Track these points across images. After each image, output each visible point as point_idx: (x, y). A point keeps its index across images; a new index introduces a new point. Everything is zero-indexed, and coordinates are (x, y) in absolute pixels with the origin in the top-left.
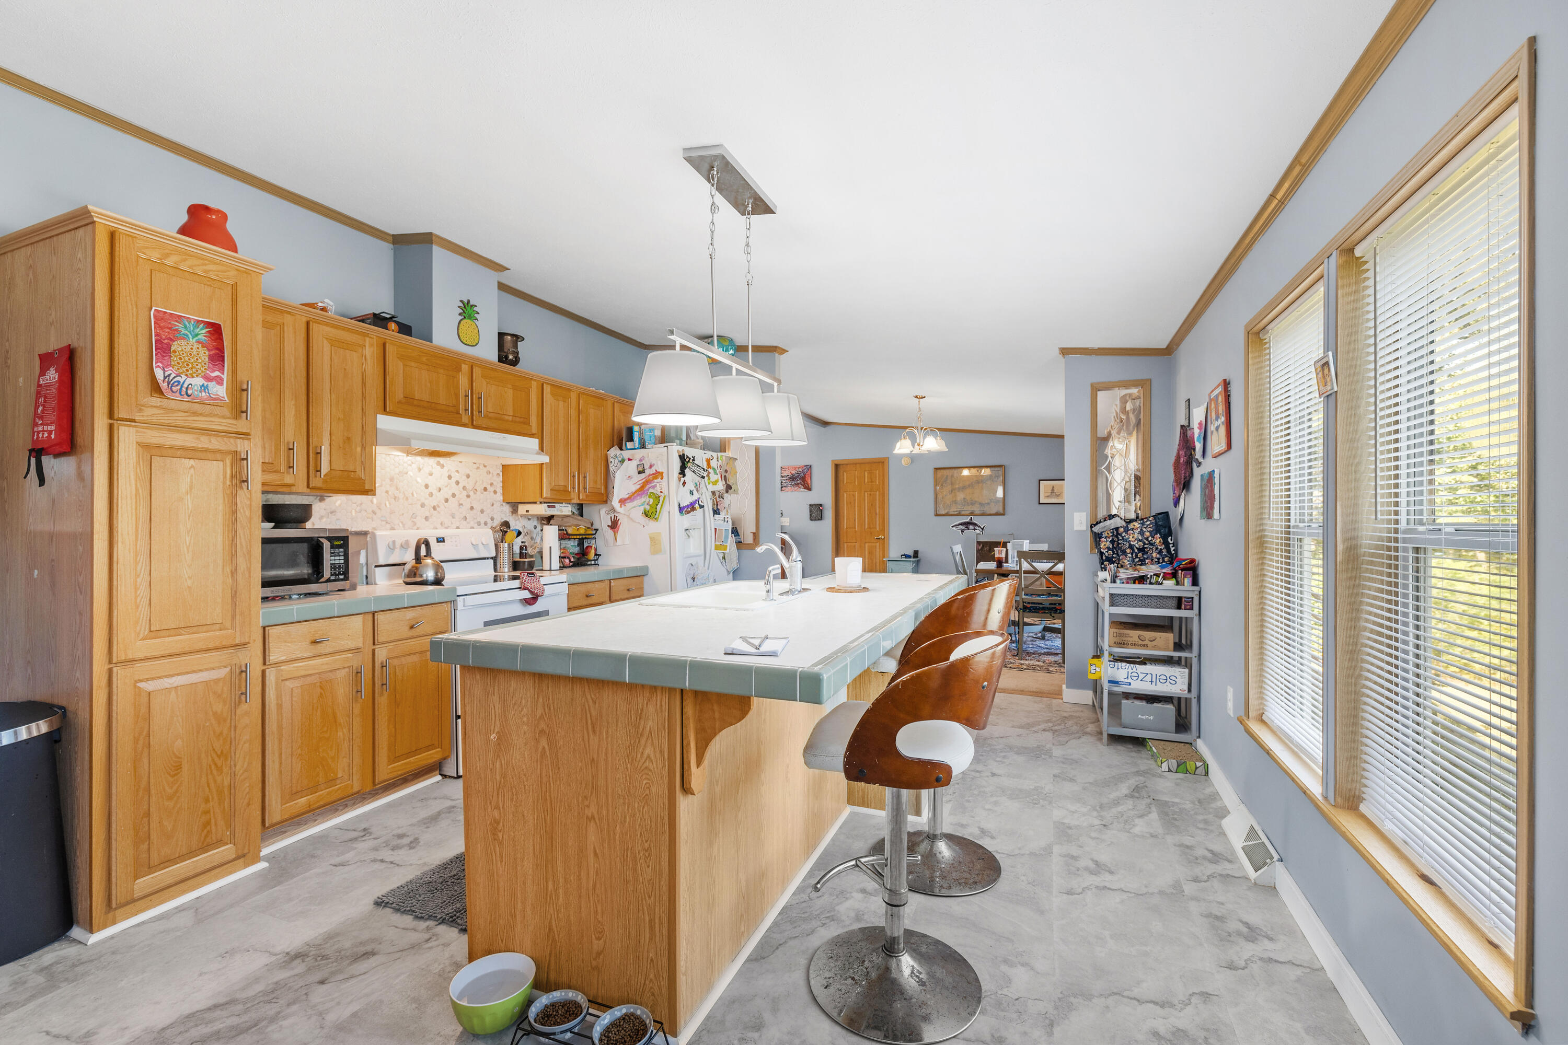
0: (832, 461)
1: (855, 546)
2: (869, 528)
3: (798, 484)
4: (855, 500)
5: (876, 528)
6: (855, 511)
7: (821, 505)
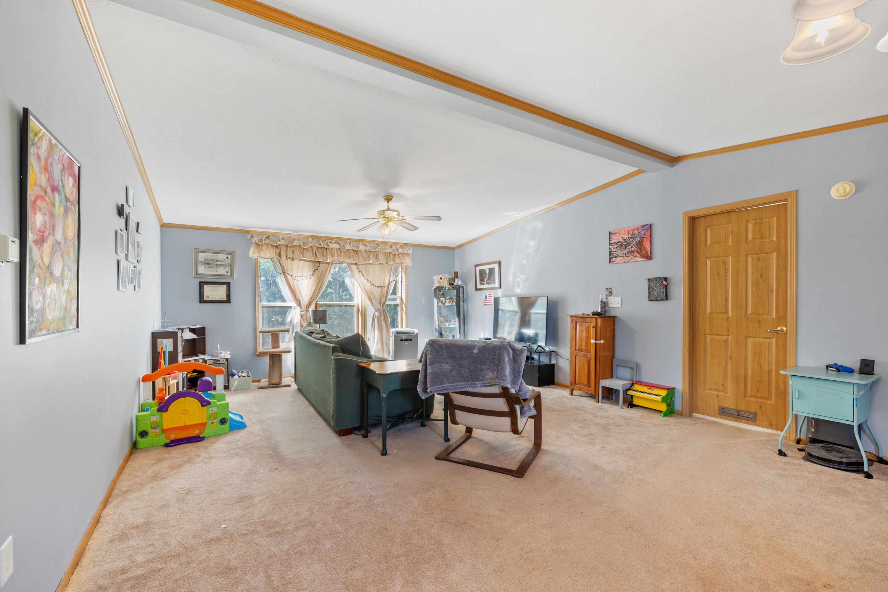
0: (685, 213)
1: (726, 341)
2: (756, 313)
3: (632, 252)
4: (726, 270)
5: (769, 313)
6: (726, 286)
7: (666, 279)
